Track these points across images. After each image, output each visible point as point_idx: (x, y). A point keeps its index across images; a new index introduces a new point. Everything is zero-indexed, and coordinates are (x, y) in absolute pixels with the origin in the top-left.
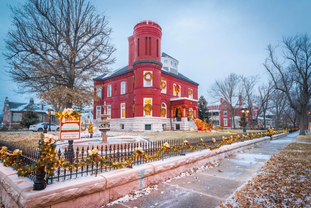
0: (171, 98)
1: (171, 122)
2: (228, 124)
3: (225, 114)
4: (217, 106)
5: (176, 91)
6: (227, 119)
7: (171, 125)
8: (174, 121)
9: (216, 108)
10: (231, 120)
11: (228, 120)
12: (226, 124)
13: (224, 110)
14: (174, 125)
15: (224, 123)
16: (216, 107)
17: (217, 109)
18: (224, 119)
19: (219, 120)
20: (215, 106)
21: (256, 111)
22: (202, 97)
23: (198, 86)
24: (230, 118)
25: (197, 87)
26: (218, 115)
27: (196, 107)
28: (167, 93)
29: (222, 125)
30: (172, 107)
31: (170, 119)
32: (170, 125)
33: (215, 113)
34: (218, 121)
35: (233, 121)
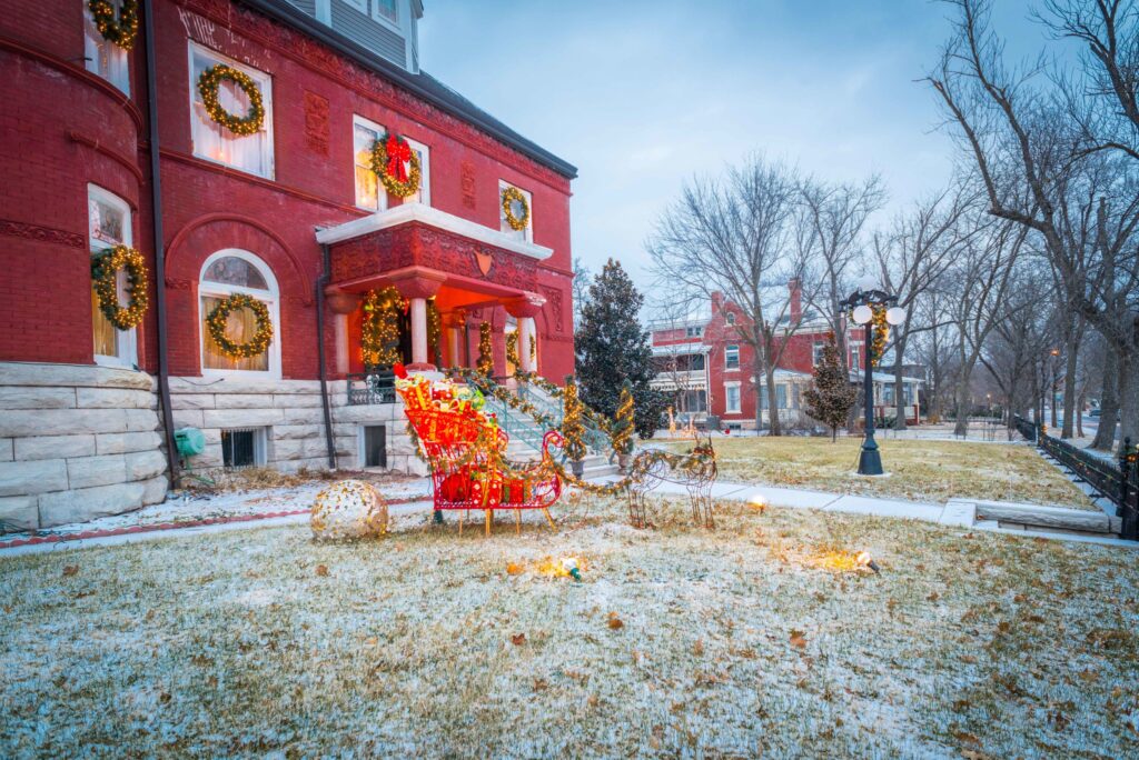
0: (322, 218)
1: (326, 406)
2: (743, 408)
3: (733, 361)
4: (698, 329)
5: (382, 177)
6: (739, 383)
7: (330, 436)
8: (352, 402)
9: (695, 336)
10: (758, 387)
11: (741, 387)
12: (733, 407)
13: (725, 343)
14: (349, 428)
15: (728, 404)
16: (694, 332)
17: (699, 340)
18: (728, 384)
19: (705, 388)
20: (690, 330)
21: (856, 348)
22: (614, 269)
23: (573, 183)
24: (753, 380)
25: (568, 186)
26: (701, 367)
27: (530, 295)
28: (277, 172)
29: (719, 409)
30: (334, 295)
31: (315, 385)
32: (314, 435)
33: (687, 356)
34: (702, 393)
35: (765, 393)
